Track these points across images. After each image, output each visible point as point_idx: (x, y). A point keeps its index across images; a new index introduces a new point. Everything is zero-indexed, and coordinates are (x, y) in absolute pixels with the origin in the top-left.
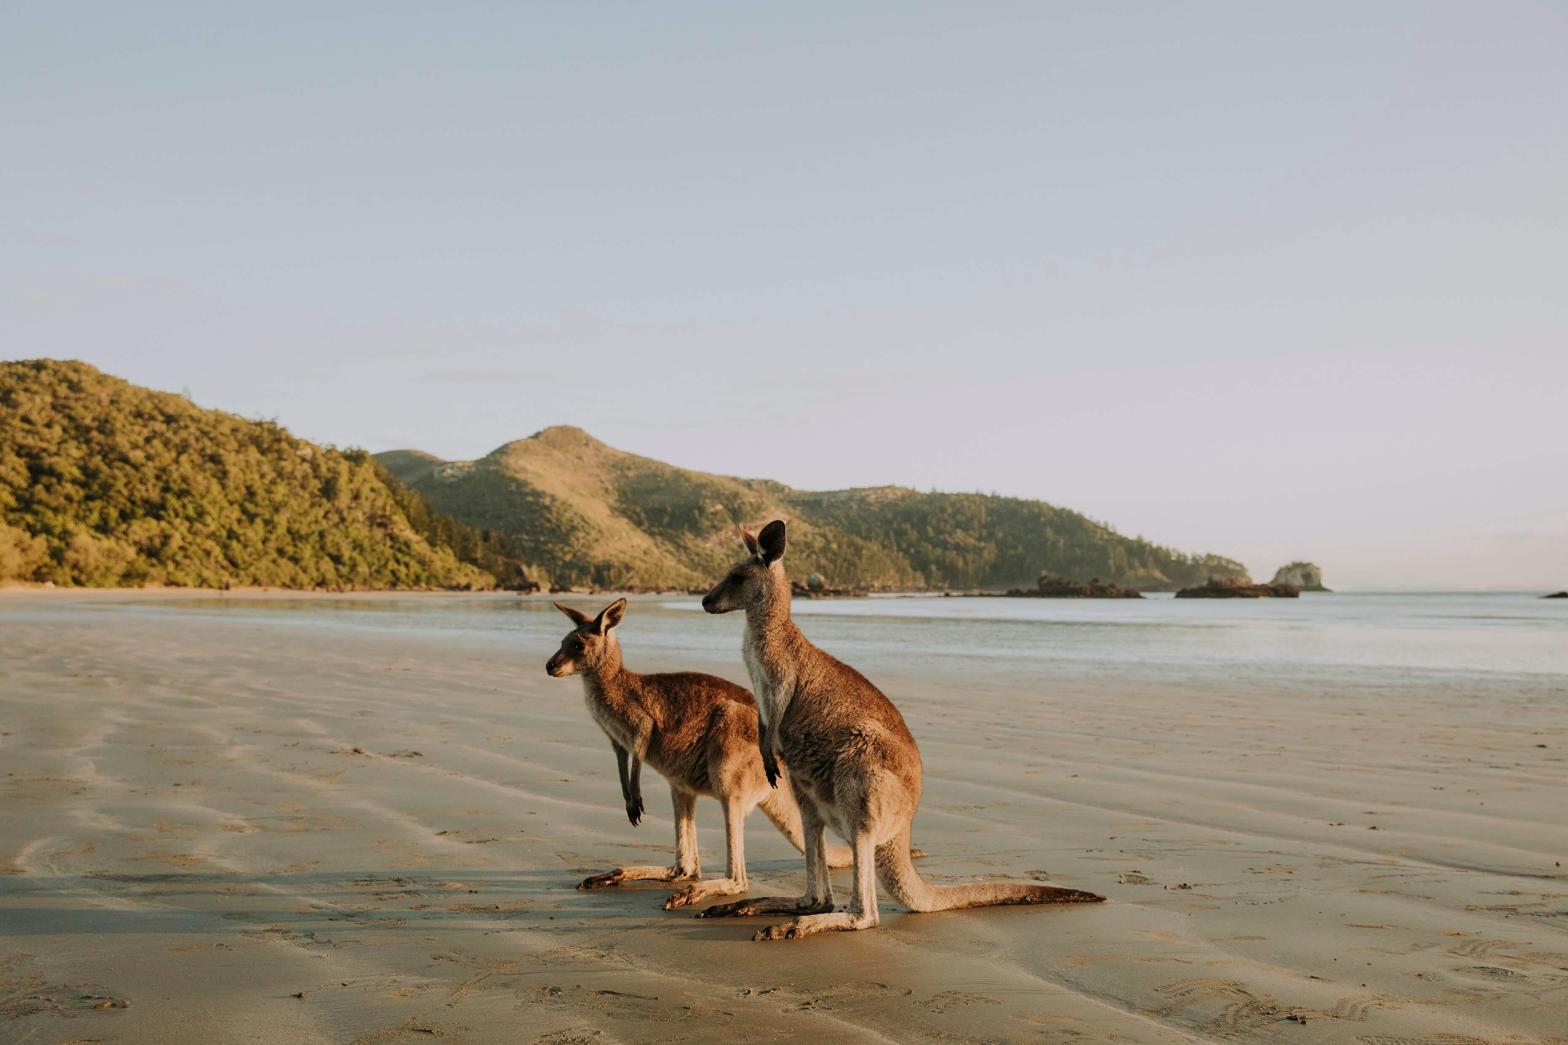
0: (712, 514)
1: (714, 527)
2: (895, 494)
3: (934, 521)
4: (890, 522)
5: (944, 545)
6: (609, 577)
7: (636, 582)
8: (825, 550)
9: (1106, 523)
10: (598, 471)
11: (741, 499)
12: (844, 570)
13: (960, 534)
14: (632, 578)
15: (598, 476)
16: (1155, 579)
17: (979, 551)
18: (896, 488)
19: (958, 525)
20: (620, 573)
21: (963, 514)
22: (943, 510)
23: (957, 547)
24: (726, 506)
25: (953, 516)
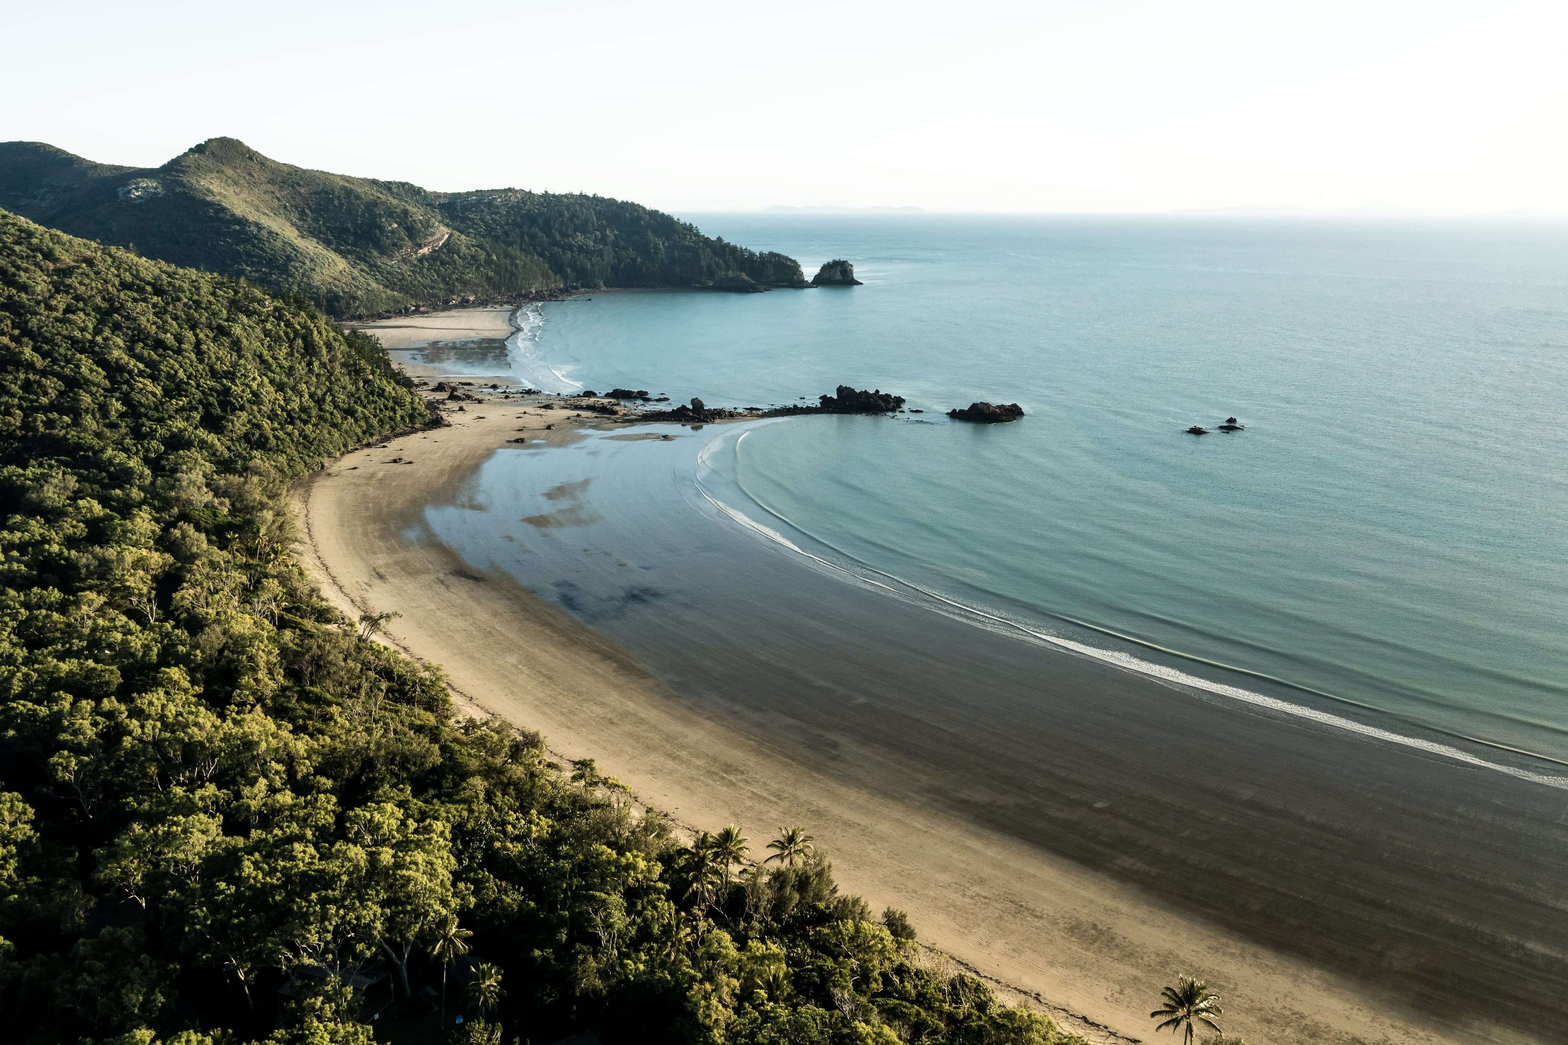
0: (390, 232)
1: (394, 245)
2: (517, 197)
3: (557, 225)
4: (520, 226)
5: (570, 247)
6: (340, 308)
7: (362, 311)
8: (489, 262)
9: (691, 224)
10: (270, 188)
11: (411, 217)
12: (507, 281)
13: (580, 237)
14: (358, 307)
15: (273, 192)
16: (744, 281)
17: (600, 254)
18: (517, 191)
19: (576, 230)
20: (348, 304)
21: (578, 218)
22: (561, 215)
23: (581, 249)
24: (400, 224)
25: (571, 219)
